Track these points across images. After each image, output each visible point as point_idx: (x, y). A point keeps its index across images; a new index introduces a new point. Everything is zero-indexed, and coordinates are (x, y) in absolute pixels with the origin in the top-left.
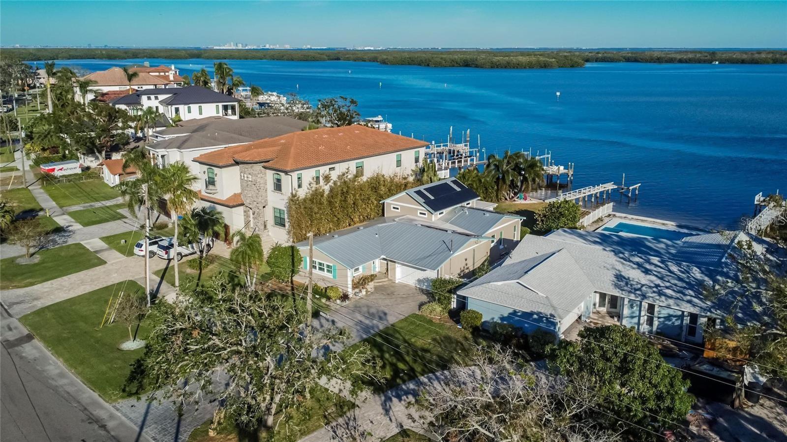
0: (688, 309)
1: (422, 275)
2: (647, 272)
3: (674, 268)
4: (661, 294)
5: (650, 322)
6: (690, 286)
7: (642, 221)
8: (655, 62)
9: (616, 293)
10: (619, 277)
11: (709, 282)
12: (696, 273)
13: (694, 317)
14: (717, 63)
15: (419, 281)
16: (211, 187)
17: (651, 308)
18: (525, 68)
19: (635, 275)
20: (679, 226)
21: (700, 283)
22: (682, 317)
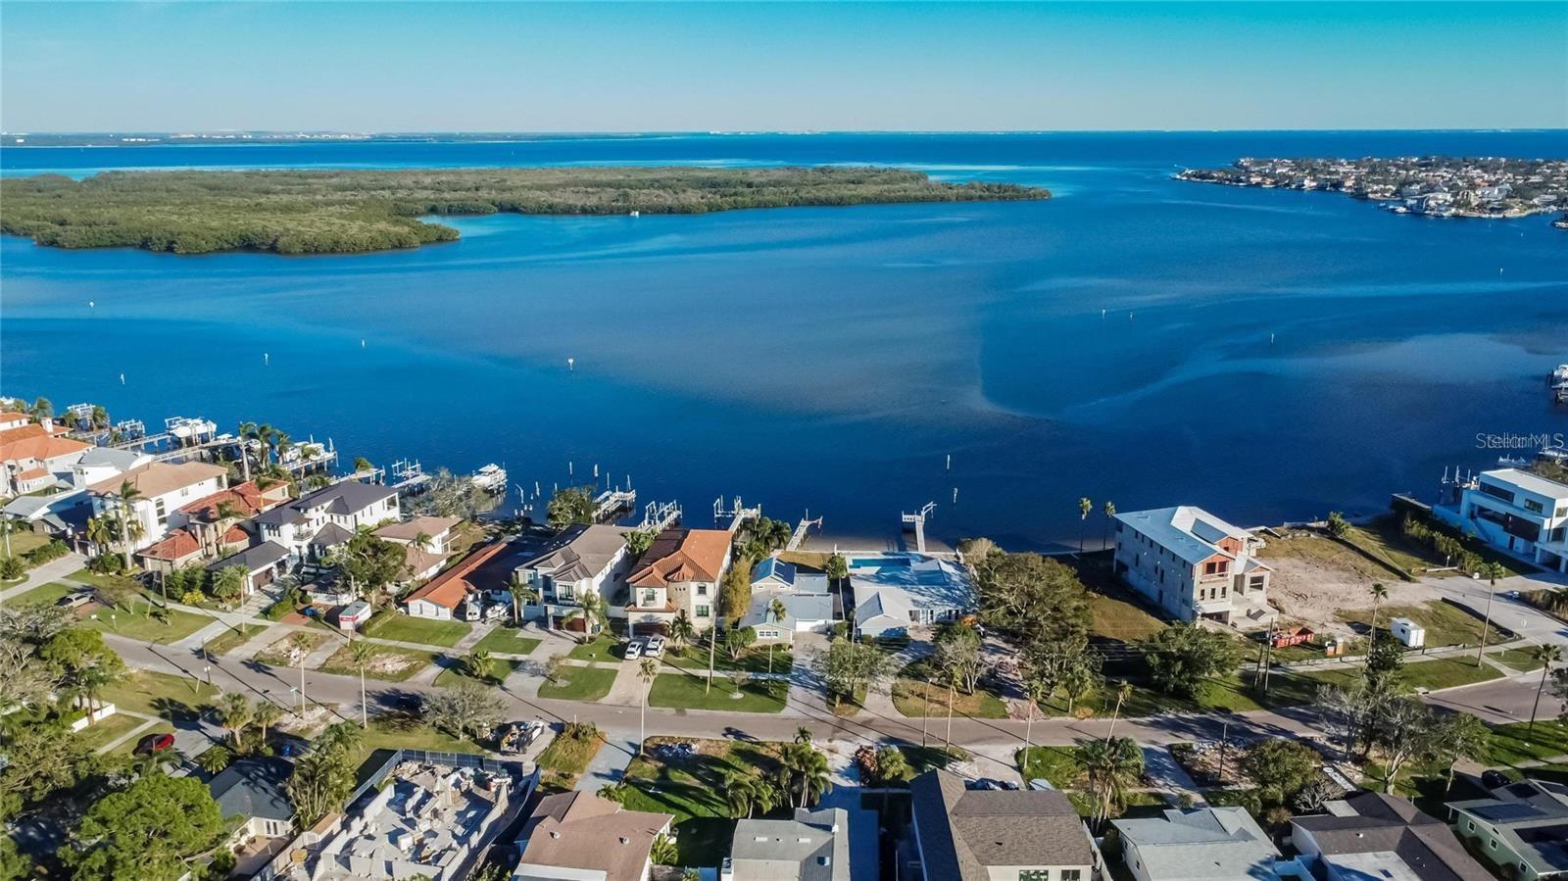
0: (948, 608)
1: (814, 624)
2: (923, 595)
3: (933, 591)
4: (936, 605)
5: (932, 618)
6: (945, 598)
7: (862, 554)
8: (546, 213)
9: (916, 609)
10: (914, 601)
11: (950, 594)
12: (944, 591)
13: (950, 612)
14: (637, 213)
15: (813, 628)
16: (652, 602)
17: (932, 612)
18: (367, 250)
19: (918, 598)
20: (885, 554)
21: (947, 595)
22: (945, 613)
